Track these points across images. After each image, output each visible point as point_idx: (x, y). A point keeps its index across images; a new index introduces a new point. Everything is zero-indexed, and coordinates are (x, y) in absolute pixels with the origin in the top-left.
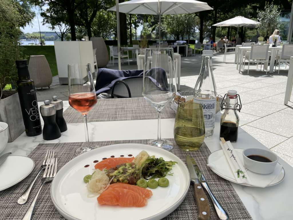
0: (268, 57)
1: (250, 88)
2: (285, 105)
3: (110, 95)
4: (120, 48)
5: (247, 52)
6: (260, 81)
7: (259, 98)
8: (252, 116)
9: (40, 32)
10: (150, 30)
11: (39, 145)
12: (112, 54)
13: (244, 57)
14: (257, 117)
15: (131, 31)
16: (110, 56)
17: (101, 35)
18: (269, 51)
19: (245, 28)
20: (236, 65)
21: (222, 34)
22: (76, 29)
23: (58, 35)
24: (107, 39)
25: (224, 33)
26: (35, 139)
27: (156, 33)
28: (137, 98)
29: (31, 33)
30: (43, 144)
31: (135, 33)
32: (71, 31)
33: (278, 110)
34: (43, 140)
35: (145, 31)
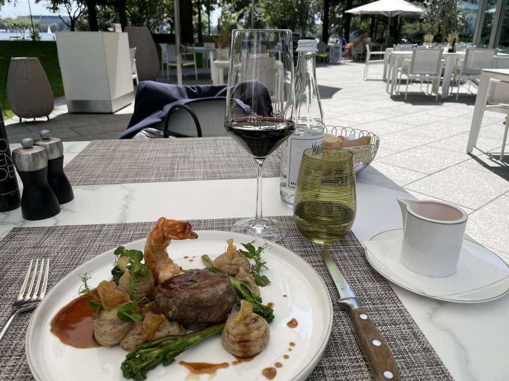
0: (441, 70)
1: (408, 124)
2: (469, 154)
3: (162, 133)
4: (180, 47)
5: (406, 60)
6: (425, 112)
7: (424, 141)
8: (413, 172)
9: (31, 17)
10: (235, 17)
11: (14, 230)
12: (165, 59)
13: (400, 69)
14: (421, 174)
15: (200, 18)
16: (163, 62)
17: (145, 23)
18: (442, 60)
19: (401, 18)
20: (385, 84)
21: (362, 29)
22: (99, 11)
23: (65, 21)
24: (156, 32)
25: (365, 27)
26: (7, 217)
27: (245, 23)
28: (213, 138)
29: (14, 17)
30: (20, 229)
31: (207, 21)
32: (88, 15)
33: (456, 162)
34: (23, 219)
35: (226, 19)
